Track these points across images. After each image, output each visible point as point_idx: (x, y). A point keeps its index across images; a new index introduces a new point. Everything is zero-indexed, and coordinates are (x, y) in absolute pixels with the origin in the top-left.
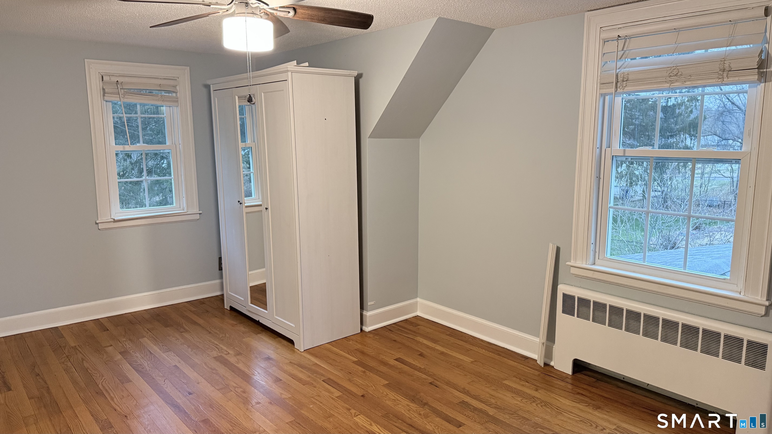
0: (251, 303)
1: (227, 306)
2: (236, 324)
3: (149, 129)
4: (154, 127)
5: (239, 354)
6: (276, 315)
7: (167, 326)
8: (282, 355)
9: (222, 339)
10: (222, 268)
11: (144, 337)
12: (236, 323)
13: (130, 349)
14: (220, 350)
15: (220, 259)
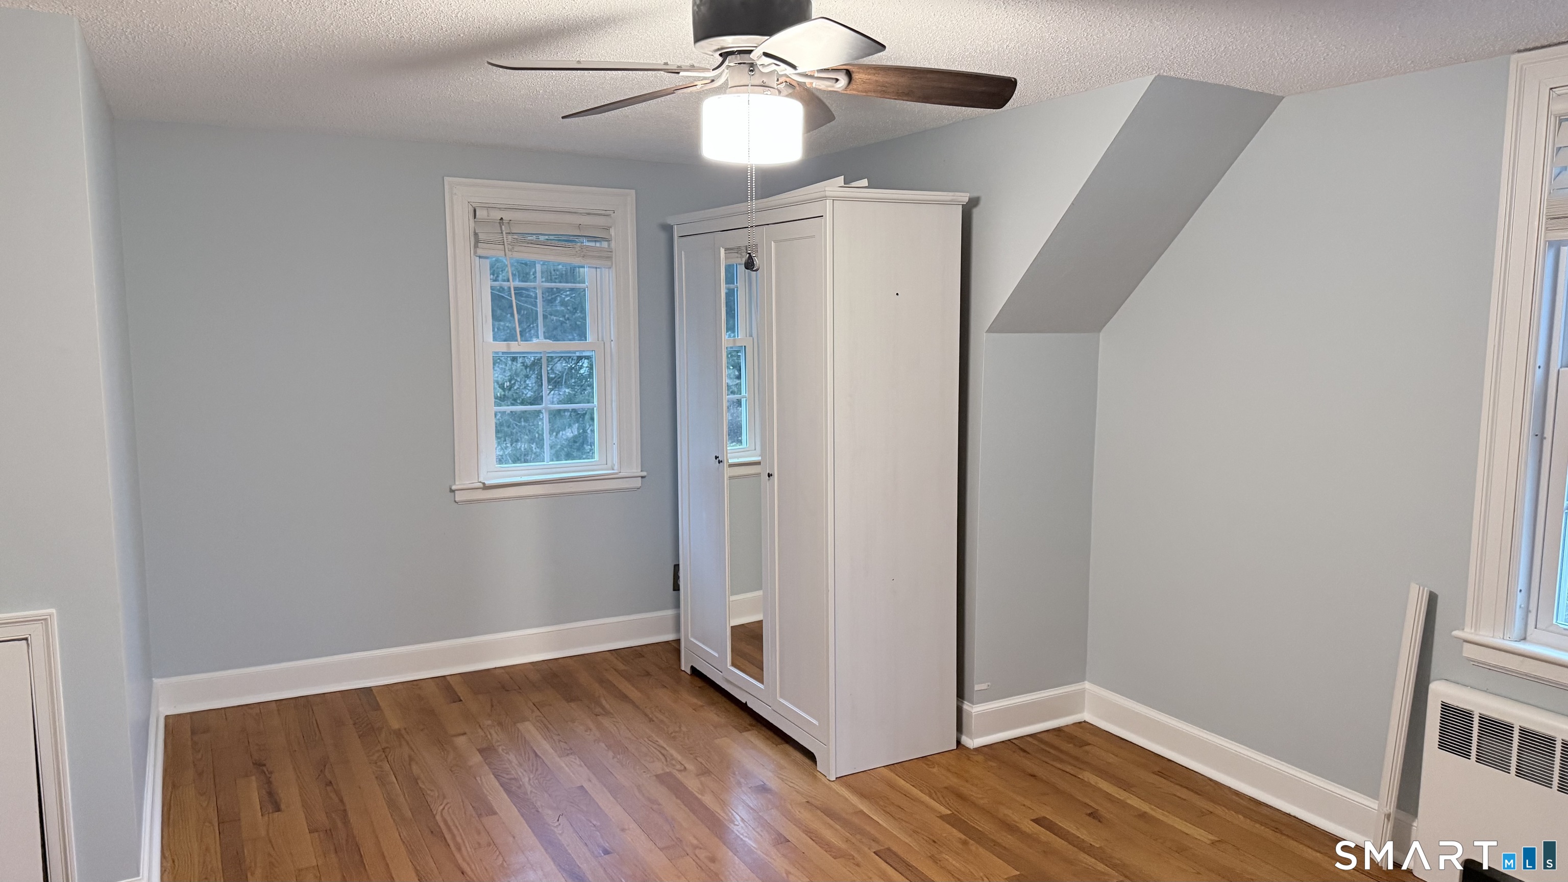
0: (733, 665)
1: (685, 667)
2: (702, 706)
3: (559, 302)
4: (568, 298)
5: (705, 772)
6: (781, 697)
7: (570, 699)
8: (792, 785)
9: (672, 735)
10: (679, 586)
11: (524, 719)
12: (700, 703)
13: (499, 744)
14: (668, 760)
15: (676, 568)
